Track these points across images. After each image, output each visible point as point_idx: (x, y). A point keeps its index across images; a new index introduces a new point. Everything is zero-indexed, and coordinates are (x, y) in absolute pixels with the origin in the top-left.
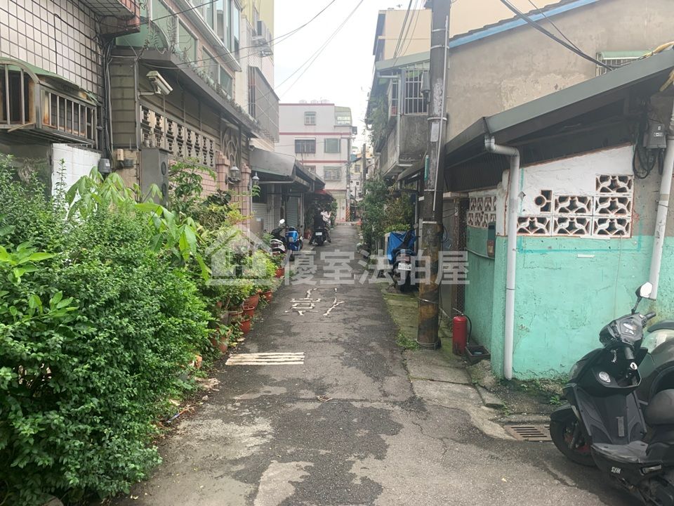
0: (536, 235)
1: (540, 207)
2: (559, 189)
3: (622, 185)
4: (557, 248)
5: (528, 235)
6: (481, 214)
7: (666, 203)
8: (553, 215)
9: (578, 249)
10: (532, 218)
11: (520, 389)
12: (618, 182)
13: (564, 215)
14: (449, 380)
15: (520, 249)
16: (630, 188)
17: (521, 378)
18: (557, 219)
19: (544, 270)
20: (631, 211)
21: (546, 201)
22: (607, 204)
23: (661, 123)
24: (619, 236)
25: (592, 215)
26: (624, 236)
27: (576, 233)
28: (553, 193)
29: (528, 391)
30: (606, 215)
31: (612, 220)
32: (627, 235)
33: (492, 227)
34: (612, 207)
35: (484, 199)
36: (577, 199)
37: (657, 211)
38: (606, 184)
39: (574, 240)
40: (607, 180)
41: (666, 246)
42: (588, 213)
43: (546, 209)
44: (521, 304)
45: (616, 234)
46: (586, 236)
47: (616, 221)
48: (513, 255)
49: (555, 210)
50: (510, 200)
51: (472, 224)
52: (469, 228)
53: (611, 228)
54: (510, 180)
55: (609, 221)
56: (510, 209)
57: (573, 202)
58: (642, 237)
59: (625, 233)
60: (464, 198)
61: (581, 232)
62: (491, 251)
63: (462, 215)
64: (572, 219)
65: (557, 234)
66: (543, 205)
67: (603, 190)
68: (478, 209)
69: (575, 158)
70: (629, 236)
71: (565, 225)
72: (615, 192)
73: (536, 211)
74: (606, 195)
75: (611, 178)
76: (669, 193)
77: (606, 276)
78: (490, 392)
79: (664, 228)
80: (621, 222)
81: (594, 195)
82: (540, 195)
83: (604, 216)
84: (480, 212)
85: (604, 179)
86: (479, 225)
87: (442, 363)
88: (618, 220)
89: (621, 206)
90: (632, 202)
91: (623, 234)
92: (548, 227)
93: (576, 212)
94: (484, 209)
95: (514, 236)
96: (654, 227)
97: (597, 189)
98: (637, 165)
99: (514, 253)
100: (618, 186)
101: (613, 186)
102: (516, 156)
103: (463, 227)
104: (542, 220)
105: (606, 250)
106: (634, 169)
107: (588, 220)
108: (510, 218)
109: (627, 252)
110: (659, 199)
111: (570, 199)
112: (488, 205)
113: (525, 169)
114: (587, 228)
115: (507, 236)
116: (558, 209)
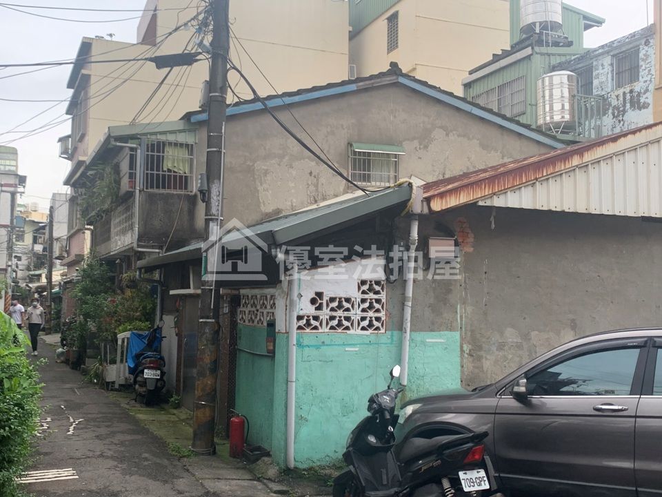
0: (311, 331)
1: (314, 307)
2: (329, 291)
3: (377, 288)
4: (329, 343)
5: (305, 331)
6: (255, 312)
7: (410, 304)
8: (325, 314)
9: (345, 343)
10: (308, 317)
11: (301, 477)
12: (374, 285)
13: (334, 314)
14: (234, 477)
15: (299, 345)
16: (383, 291)
17: (301, 466)
18: (328, 317)
19: (320, 363)
20: (385, 311)
21: (319, 301)
22: (367, 305)
23: (403, 239)
24: (377, 332)
25: (356, 314)
26: (380, 332)
27: (344, 329)
28: (324, 294)
29: (309, 477)
31: (371, 318)
32: (383, 331)
33: (272, 325)
34: (371, 307)
35: (258, 296)
36: (343, 299)
37: (403, 310)
38: (365, 287)
39: (343, 336)
40: (366, 284)
41: (412, 340)
42: (352, 312)
43: (319, 308)
44: (300, 394)
45: (374, 330)
46: (351, 332)
47: (374, 319)
48: (294, 349)
49: (327, 309)
50: (290, 300)
51: (244, 322)
52: (240, 326)
53: (370, 325)
55: (368, 319)
56: (290, 309)
57: (340, 302)
58: (394, 332)
60: (235, 295)
61: (347, 328)
62: (270, 348)
63: (233, 313)
64: (340, 317)
65: (328, 331)
66: (317, 305)
67: (364, 292)
68: (252, 307)
71: (335, 322)
72: (372, 294)
73: (310, 310)
74: (366, 296)
75: (369, 282)
76: (411, 296)
77: (368, 367)
78: (274, 482)
79: (409, 324)
80: (378, 319)
81: (357, 297)
82: (314, 296)
83: (365, 314)
84: (254, 309)
85: (363, 282)
86: (253, 322)
87: (223, 465)
89: (377, 306)
90: (385, 303)
91: (380, 330)
92: (321, 324)
93: (343, 311)
94: (258, 307)
95: (295, 333)
96: (402, 324)
97: (359, 291)
99: (295, 347)
100: (375, 289)
101: (371, 289)
103: (234, 324)
104: (316, 318)
105: (367, 344)
107: (352, 318)
108: (290, 316)
109: (382, 345)
110: (405, 301)
111: (338, 300)
112: (264, 304)
114: (352, 325)
115: (288, 333)
116: (329, 309)
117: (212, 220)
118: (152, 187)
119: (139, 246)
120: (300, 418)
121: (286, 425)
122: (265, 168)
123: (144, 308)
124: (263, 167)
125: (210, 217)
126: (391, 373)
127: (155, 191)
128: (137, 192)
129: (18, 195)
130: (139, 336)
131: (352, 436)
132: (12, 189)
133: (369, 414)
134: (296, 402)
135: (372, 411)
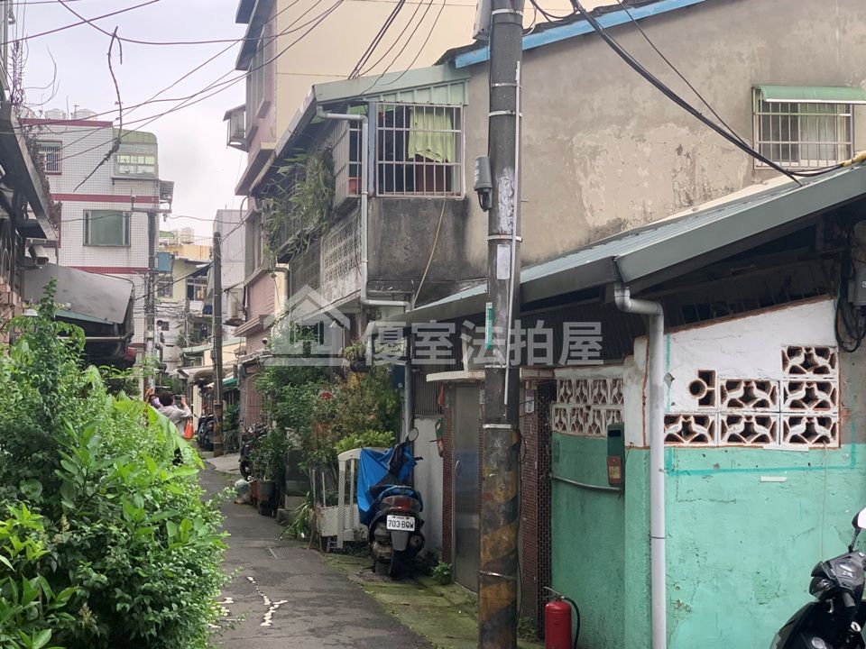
0: (693, 445)
1: (698, 398)
2: (725, 369)
3: (821, 362)
4: (728, 467)
5: (682, 444)
6: (585, 410)
8: (717, 413)
9: (760, 467)
10: (686, 417)
12: (816, 357)
13: (736, 411)
15: (670, 469)
16: (833, 367)
18: (725, 419)
20: (837, 405)
21: (707, 388)
22: (801, 394)
24: (822, 445)
25: (780, 412)
26: (828, 445)
27: (756, 441)
28: (717, 375)
30: (800, 410)
31: (809, 419)
32: (834, 443)
33: (617, 433)
34: (809, 398)
35: (590, 382)
36: (754, 385)
38: (798, 361)
39: (754, 453)
40: (799, 354)
42: (773, 407)
43: (707, 401)
44: (675, 562)
45: (817, 441)
46: (772, 445)
47: (815, 421)
48: (661, 480)
49: (722, 402)
50: (651, 386)
51: (564, 429)
52: (556, 437)
53: (809, 433)
54: (650, 354)
55: (805, 421)
56: (651, 403)
57: (748, 389)
58: (857, 445)
59: (831, 439)
60: (546, 380)
61: (763, 439)
62: (617, 476)
63: (543, 413)
64: (749, 418)
65: (726, 444)
66: (704, 395)
67: (794, 370)
68: (578, 400)
69: (747, 318)
70: (837, 445)
71: (738, 428)
72: (811, 373)
73: (691, 405)
74: (798, 378)
75: (804, 351)
77: (806, 512)
80: (824, 421)
81: (782, 379)
82: (696, 378)
83: (797, 412)
84: (581, 405)
85: (793, 352)
86: (581, 429)
88: (818, 418)
89: (822, 396)
90: (838, 390)
91: (828, 442)
92: (711, 431)
93: (755, 406)
94: (590, 402)
95: (661, 447)
97: (784, 369)
98: (842, 329)
99: (662, 474)
100: (816, 364)
101: (808, 364)
102: (659, 315)
103: (545, 434)
104: (701, 420)
105: (804, 469)
106: (838, 337)
107: (773, 420)
108: (652, 417)
109: (834, 471)
111: (743, 385)
112: (600, 395)
113: (672, 335)
114: (772, 432)
115: (649, 448)
116: (726, 402)
117: (500, 241)
118: (389, 189)
119: (369, 296)
120: (677, 606)
121: (650, 616)
122: (594, 144)
123: (382, 407)
124: (589, 143)
125: (498, 237)
126: (855, 523)
127: (395, 195)
128: (364, 198)
129: (161, 216)
130: (376, 456)
131: (779, 638)
132: (149, 206)
133: (813, 599)
134: (667, 575)
135: (820, 593)
